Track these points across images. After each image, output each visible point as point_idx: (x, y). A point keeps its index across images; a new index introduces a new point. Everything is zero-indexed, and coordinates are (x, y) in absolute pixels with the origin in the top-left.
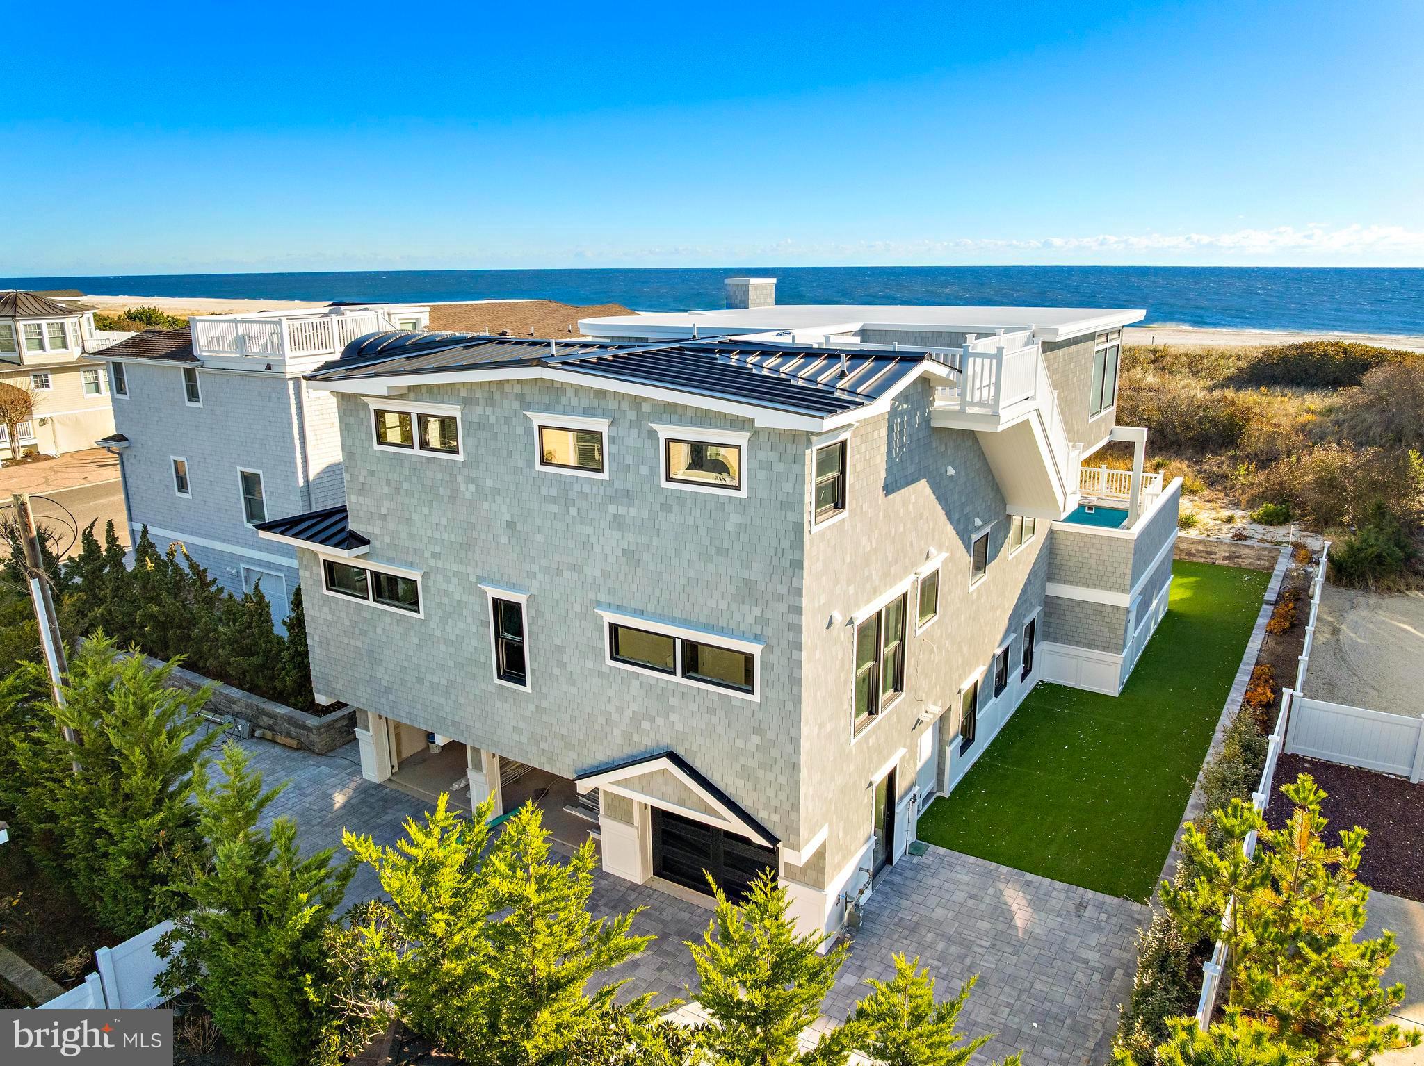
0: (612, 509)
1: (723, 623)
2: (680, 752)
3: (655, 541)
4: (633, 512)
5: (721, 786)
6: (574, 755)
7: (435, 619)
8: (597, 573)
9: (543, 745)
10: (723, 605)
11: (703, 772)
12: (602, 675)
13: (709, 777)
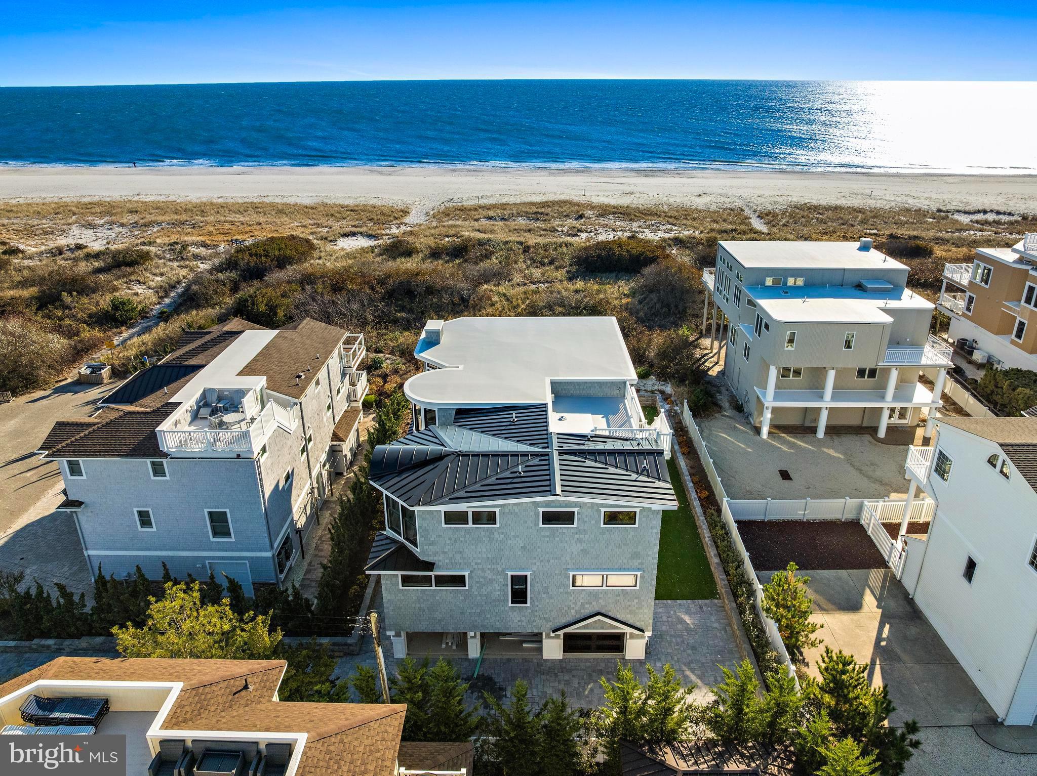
0: (577, 536)
1: (625, 566)
2: (603, 611)
3: (597, 544)
4: (587, 536)
5: (620, 619)
6: (551, 624)
7: (475, 588)
8: (568, 558)
9: (534, 624)
10: (625, 561)
11: (613, 616)
12: (567, 593)
13: (615, 617)
